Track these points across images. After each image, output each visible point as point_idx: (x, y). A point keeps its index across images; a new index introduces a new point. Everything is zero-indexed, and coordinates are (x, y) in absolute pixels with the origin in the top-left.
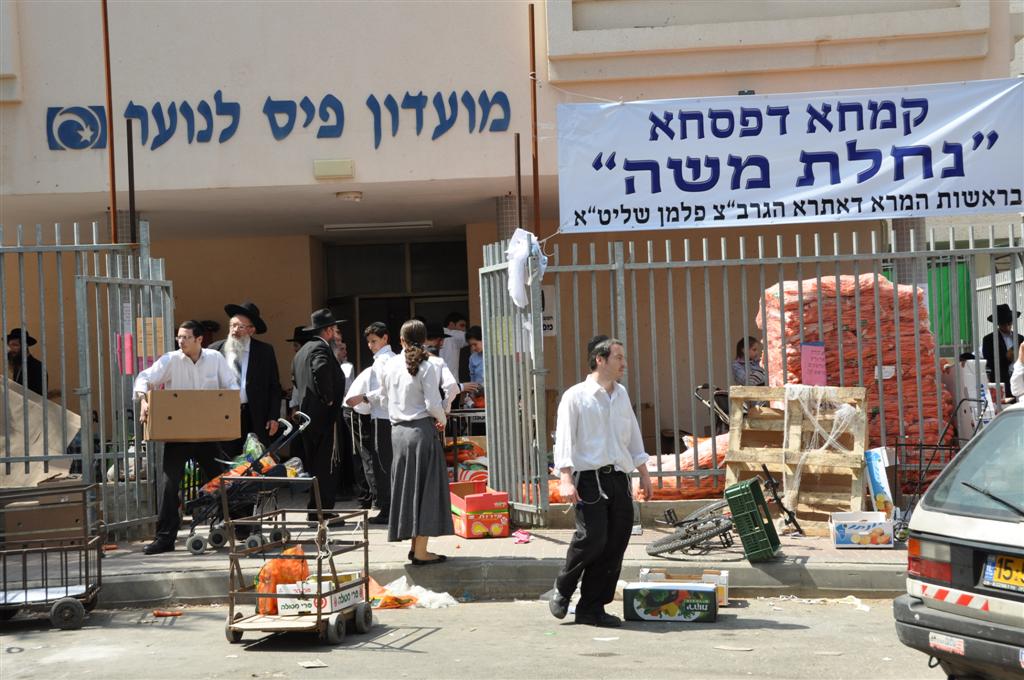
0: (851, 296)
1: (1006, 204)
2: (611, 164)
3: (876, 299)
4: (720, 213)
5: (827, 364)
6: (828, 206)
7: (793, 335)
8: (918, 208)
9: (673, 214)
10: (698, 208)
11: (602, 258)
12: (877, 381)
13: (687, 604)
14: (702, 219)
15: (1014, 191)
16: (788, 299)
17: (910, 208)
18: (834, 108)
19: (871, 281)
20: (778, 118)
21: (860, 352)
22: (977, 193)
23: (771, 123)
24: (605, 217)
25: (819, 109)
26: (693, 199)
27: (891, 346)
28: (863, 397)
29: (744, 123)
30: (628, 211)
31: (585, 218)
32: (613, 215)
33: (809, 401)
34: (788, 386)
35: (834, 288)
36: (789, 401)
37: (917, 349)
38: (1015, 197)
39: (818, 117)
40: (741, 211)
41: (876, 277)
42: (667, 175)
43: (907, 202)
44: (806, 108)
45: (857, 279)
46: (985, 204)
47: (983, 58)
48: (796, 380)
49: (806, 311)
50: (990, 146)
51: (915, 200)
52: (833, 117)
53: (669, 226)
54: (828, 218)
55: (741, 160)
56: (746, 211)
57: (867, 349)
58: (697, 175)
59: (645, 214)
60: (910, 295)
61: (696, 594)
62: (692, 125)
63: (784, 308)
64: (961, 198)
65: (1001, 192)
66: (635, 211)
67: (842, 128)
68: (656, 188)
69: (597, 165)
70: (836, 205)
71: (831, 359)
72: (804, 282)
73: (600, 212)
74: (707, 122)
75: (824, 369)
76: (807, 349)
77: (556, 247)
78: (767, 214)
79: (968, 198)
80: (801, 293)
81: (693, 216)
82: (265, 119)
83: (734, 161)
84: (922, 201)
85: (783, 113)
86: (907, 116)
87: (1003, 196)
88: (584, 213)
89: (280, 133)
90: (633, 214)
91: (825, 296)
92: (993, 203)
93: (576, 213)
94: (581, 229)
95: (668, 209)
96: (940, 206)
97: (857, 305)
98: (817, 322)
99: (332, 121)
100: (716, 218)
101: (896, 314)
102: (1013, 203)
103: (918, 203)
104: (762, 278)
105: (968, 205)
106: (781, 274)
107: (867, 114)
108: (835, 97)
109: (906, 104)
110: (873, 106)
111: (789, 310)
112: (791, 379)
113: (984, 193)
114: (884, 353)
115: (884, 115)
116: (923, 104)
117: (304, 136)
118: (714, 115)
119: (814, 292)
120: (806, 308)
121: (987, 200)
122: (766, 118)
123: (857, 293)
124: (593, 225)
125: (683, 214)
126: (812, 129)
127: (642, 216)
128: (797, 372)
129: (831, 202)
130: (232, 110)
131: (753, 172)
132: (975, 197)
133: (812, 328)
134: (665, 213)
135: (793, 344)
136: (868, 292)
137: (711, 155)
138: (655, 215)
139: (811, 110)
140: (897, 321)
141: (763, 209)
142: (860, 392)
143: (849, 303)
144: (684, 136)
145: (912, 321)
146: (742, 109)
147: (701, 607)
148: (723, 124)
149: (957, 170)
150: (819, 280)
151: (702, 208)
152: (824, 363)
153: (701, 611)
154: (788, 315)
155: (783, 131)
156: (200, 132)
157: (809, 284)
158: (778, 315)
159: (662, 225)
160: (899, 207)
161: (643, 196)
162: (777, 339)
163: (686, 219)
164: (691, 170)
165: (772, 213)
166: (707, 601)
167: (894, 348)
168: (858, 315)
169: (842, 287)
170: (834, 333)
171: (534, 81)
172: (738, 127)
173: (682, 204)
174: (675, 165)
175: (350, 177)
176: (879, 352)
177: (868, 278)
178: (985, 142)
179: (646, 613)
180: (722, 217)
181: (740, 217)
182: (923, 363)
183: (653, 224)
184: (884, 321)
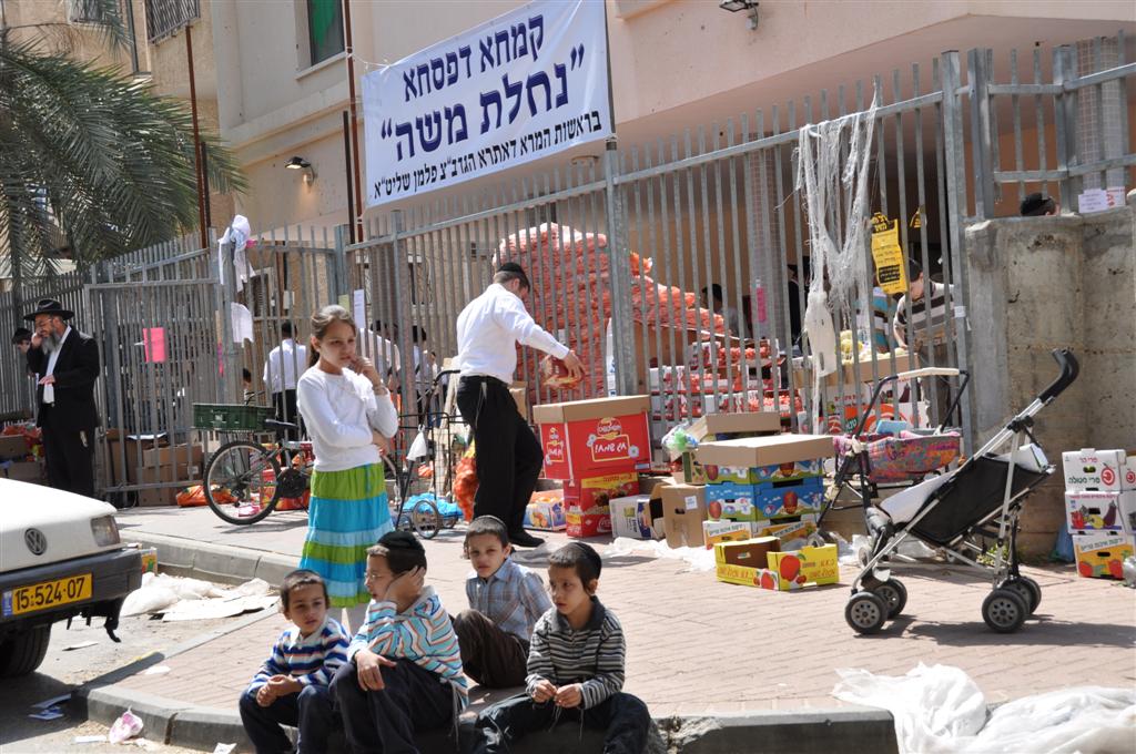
1: (590, 130)
2: (390, 132)
6: (497, 152)
8: (545, 146)
9: (421, 178)
14: (436, 180)
15: (594, 115)
17: (541, 147)
18: (494, 40)
20: (465, 58)
22: (573, 122)
23: (463, 66)
24: (389, 187)
25: (485, 44)
26: (430, 159)
29: (449, 70)
30: (399, 179)
31: (380, 189)
32: (393, 184)
38: (596, 122)
39: (487, 53)
40: (453, 168)
42: (416, 137)
43: (539, 140)
44: (479, 44)
46: (577, 134)
51: (543, 137)
52: (493, 51)
53: (419, 190)
55: (451, 111)
56: (456, 167)
58: (430, 133)
59: (408, 180)
62: (424, 80)
65: (586, 117)
66: (403, 177)
67: (499, 62)
68: (412, 151)
69: (383, 134)
70: (502, 150)
73: (387, 182)
74: (431, 74)
78: (466, 168)
81: (431, 177)
83: (448, 114)
85: (468, 53)
86: (532, 38)
87: (588, 121)
88: (379, 184)
90: (402, 182)
92: (582, 131)
93: (376, 186)
94: (378, 201)
95: (418, 173)
96: (556, 141)
100: (442, 178)
102: (595, 128)
105: (569, 137)
107: (511, 42)
109: (532, 24)
110: (514, 32)
113: (578, 121)
115: (520, 41)
116: (537, 22)
118: (434, 66)
121: (580, 129)
122: (459, 59)
124: (384, 197)
125: (427, 176)
126: (483, 67)
127: (406, 182)
129: (498, 148)
131: (458, 124)
132: (572, 127)
134: (417, 177)
138: (412, 180)
139: (482, 46)
141: (464, 164)
144: (421, 93)
146: (447, 55)
148: (439, 74)
149: (562, 100)
151: (434, 168)
155: (469, 74)
159: (416, 190)
160: (535, 147)
161: (406, 161)
163: (428, 181)
164: (427, 128)
165: (468, 167)
172: (447, 75)
173: (425, 165)
174: (419, 125)
178: (578, 58)
180: (445, 176)
181: (453, 174)
183: (412, 191)
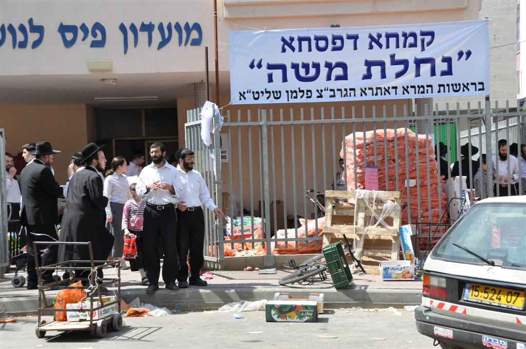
0: (392, 141)
1: (476, 90)
2: (260, 66)
3: (406, 142)
4: (320, 94)
5: (379, 178)
6: (379, 91)
7: (360, 162)
8: (427, 93)
9: (294, 94)
10: (308, 91)
11: (254, 118)
12: (406, 188)
13: (301, 313)
14: (310, 97)
15: (480, 83)
16: (358, 142)
17: (423, 92)
18: (383, 35)
19: (404, 132)
20: (352, 41)
21: (397, 172)
22: (459, 85)
23: (349, 44)
24: (256, 96)
25: (375, 36)
26: (305, 86)
27: (414, 168)
28: (398, 197)
29: (334, 43)
30: (269, 92)
31: (245, 96)
32: (261, 95)
33: (369, 199)
34: (358, 190)
35: (383, 136)
36: (358, 199)
37: (428, 170)
38: (481, 86)
39: (375, 40)
40: (332, 93)
41: (406, 130)
42: (291, 72)
43: (422, 90)
44: (368, 35)
45: (396, 131)
46: (464, 91)
47: (464, 9)
48: (362, 187)
49: (367, 149)
50: (467, 59)
51: (426, 88)
52: (383, 41)
53: (292, 101)
54: (379, 97)
55: (332, 64)
56: (334, 93)
57: (401, 170)
58: (307, 72)
59: (279, 94)
60: (424, 140)
61: (306, 307)
62: (305, 44)
63: (356, 147)
64: (451, 87)
65: (472, 84)
66: (273, 92)
67: (388, 47)
68: (285, 79)
69: (252, 66)
70: (383, 90)
71: (382, 175)
72: (367, 132)
73: (253, 93)
74: (313, 42)
75: (377, 181)
76: (368, 170)
77: (228, 112)
78: (346, 95)
79: (455, 87)
80: (365, 138)
81: (305, 96)
82: (59, 36)
83: (328, 65)
84: (430, 89)
85: (355, 38)
86: (423, 41)
87: (474, 86)
88: (244, 93)
89: (68, 44)
90: (272, 94)
91: (378, 140)
92: (468, 90)
93: (240, 93)
94: (243, 102)
95: (291, 91)
96: (439, 92)
97: (396, 145)
98: (374, 155)
99: (99, 37)
100: (318, 97)
101: (417, 151)
102: (479, 90)
103: (427, 90)
104: (344, 130)
105: (455, 91)
106: (354, 128)
107: (402, 39)
108: (383, 29)
109: (423, 34)
110: (405, 35)
111: (358, 148)
112: (359, 186)
113: (463, 84)
114: (410, 172)
115: (411, 40)
116: (432, 34)
117: (83, 46)
118: (318, 39)
119: (372, 138)
120: (368, 147)
121: (465, 88)
122: (346, 40)
123: (396, 140)
124: (250, 100)
125: (300, 94)
126: (371, 47)
127: (277, 95)
128: (362, 183)
129: (380, 88)
130: (39, 29)
131: (338, 71)
132: (458, 87)
133: (371, 158)
134: (290, 94)
135: (361, 167)
136: (401, 138)
137: (316, 61)
138: (284, 94)
139: (371, 37)
140: (417, 154)
141: (344, 92)
142: (397, 194)
143: (391, 144)
144: (300, 50)
145: (425, 154)
146: (333, 35)
147: (309, 314)
148: (322, 44)
149: (449, 72)
150: (375, 132)
151: (310, 91)
152: (377, 178)
153: (309, 316)
154: (358, 151)
155: (355, 48)
156: (20, 42)
157: (369, 134)
158: (353, 151)
159: (288, 101)
160: (417, 92)
161: (277, 84)
162: (352, 164)
163: (302, 97)
164: (304, 69)
165: (349, 95)
166: (312, 311)
167: (416, 169)
168: (396, 151)
169: (388, 136)
170: (383, 161)
171: (216, 17)
172: (330, 46)
173: (299, 88)
174: (295, 66)
175: (110, 70)
176: (407, 172)
177: (401, 131)
178: (465, 56)
179: (278, 317)
180: (321, 96)
181: (331, 96)
182: (431, 178)
183: (283, 100)
184: (410, 155)
